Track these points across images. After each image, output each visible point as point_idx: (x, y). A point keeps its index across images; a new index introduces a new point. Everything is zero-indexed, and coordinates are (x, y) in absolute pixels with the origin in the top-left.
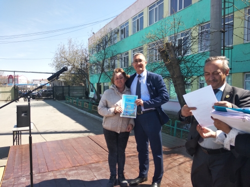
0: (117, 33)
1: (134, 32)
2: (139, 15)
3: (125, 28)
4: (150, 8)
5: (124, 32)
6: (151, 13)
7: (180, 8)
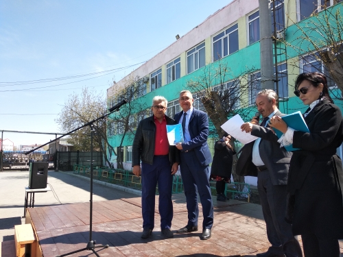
0: (146, 82)
1: (168, 81)
2: (175, 61)
3: (156, 77)
4: (188, 54)
5: (155, 81)
6: (189, 59)
7: (225, 54)
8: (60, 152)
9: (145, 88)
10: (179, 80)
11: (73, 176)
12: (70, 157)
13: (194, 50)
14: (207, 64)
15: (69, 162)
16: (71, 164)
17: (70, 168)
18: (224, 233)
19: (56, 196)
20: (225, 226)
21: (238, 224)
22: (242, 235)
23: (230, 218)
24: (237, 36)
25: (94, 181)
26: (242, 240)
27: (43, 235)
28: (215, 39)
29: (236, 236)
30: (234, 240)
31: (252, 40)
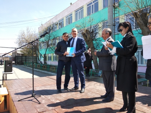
0: (56, 25)
1: (67, 24)
2: (70, 15)
3: (61, 22)
4: (76, 12)
5: (61, 24)
6: (76, 14)
7: (93, 12)
8: (17, 56)
9: (56, 27)
10: (71, 24)
11: (24, 67)
12: (22, 59)
13: (78, 10)
14: (84, 17)
15: (22, 61)
16: (23, 62)
17: (22, 64)
18: (90, 90)
19: (17, 75)
20: (91, 87)
21: (96, 86)
22: (98, 91)
23: (93, 84)
24: (98, 4)
25: (34, 69)
26: (98, 92)
27: (12, 92)
28: (88, 5)
29: (95, 91)
30: (94, 93)
31: (104, 6)
